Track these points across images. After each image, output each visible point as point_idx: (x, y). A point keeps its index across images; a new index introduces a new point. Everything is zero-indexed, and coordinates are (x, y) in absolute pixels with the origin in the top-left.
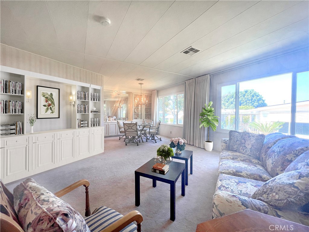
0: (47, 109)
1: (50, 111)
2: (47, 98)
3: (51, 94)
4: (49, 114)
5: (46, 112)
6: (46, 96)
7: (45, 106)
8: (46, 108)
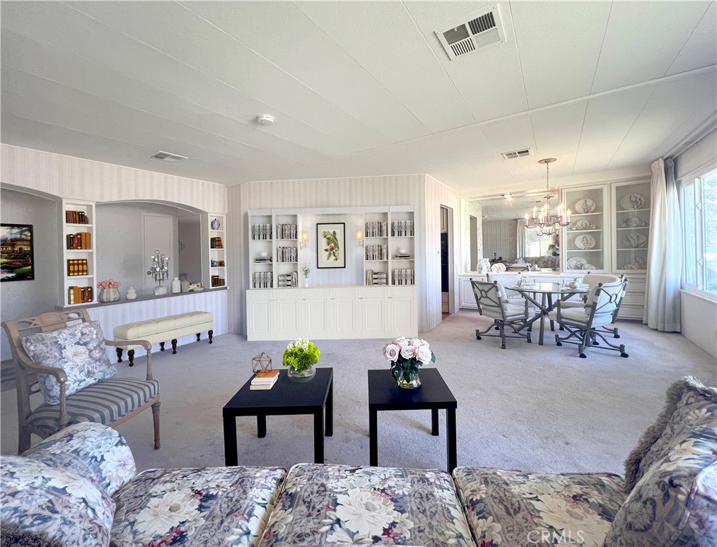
0: (330, 254)
1: (333, 257)
2: (328, 239)
3: (334, 233)
4: (331, 262)
5: (328, 259)
6: (328, 237)
7: (326, 250)
8: (328, 253)
